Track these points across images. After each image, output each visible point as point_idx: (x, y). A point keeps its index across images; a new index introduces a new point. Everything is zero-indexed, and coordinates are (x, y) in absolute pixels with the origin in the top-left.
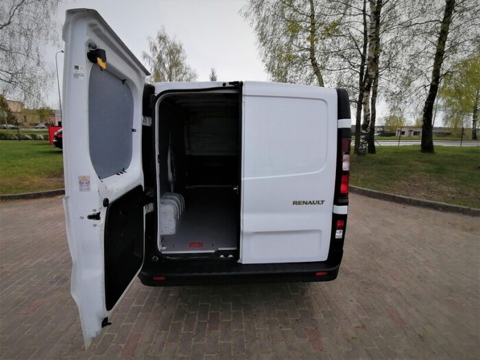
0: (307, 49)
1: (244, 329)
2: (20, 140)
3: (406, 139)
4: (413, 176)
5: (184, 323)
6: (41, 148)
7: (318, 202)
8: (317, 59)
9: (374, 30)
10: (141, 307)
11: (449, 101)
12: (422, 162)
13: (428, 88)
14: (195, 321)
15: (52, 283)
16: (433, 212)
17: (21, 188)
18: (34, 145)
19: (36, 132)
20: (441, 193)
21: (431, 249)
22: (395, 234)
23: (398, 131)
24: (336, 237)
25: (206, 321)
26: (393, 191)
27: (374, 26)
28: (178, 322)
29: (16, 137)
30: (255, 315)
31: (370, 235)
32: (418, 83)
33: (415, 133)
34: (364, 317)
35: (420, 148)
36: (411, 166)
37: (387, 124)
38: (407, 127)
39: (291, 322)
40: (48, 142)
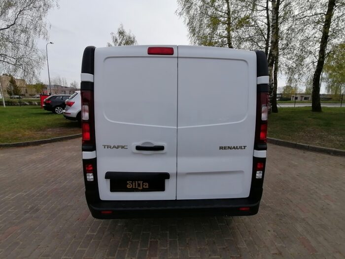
0: (225, 37)
1: (178, 257)
2: (21, 105)
3: (299, 103)
4: (308, 129)
5: (128, 250)
6: (34, 111)
7: (241, 148)
8: (232, 43)
9: (275, 21)
10: (93, 235)
11: (330, 74)
12: (314, 118)
13: (316, 64)
14: (137, 248)
15: (26, 212)
16: (327, 156)
17: (15, 139)
18: (29, 108)
19: (33, 100)
20: (331, 141)
21: (329, 186)
22: (299, 174)
23: (293, 97)
24: (257, 178)
25: (146, 249)
26: (294, 140)
27: (275, 18)
28: (123, 249)
29: (19, 104)
30: (188, 244)
31: (280, 175)
32: (308, 60)
33: (306, 98)
34: (280, 245)
35: (311, 109)
36: (306, 121)
37: (284, 92)
38: (299, 94)
39: (218, 250)
40: (40, 107)
